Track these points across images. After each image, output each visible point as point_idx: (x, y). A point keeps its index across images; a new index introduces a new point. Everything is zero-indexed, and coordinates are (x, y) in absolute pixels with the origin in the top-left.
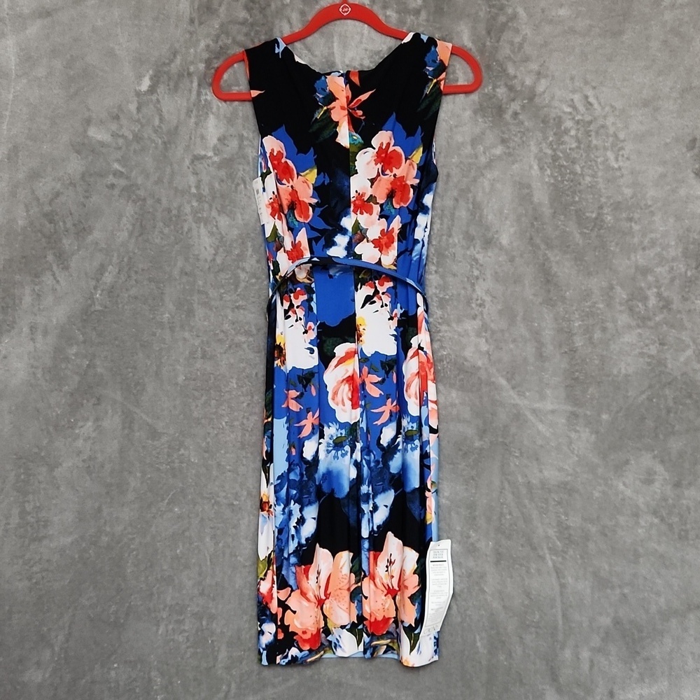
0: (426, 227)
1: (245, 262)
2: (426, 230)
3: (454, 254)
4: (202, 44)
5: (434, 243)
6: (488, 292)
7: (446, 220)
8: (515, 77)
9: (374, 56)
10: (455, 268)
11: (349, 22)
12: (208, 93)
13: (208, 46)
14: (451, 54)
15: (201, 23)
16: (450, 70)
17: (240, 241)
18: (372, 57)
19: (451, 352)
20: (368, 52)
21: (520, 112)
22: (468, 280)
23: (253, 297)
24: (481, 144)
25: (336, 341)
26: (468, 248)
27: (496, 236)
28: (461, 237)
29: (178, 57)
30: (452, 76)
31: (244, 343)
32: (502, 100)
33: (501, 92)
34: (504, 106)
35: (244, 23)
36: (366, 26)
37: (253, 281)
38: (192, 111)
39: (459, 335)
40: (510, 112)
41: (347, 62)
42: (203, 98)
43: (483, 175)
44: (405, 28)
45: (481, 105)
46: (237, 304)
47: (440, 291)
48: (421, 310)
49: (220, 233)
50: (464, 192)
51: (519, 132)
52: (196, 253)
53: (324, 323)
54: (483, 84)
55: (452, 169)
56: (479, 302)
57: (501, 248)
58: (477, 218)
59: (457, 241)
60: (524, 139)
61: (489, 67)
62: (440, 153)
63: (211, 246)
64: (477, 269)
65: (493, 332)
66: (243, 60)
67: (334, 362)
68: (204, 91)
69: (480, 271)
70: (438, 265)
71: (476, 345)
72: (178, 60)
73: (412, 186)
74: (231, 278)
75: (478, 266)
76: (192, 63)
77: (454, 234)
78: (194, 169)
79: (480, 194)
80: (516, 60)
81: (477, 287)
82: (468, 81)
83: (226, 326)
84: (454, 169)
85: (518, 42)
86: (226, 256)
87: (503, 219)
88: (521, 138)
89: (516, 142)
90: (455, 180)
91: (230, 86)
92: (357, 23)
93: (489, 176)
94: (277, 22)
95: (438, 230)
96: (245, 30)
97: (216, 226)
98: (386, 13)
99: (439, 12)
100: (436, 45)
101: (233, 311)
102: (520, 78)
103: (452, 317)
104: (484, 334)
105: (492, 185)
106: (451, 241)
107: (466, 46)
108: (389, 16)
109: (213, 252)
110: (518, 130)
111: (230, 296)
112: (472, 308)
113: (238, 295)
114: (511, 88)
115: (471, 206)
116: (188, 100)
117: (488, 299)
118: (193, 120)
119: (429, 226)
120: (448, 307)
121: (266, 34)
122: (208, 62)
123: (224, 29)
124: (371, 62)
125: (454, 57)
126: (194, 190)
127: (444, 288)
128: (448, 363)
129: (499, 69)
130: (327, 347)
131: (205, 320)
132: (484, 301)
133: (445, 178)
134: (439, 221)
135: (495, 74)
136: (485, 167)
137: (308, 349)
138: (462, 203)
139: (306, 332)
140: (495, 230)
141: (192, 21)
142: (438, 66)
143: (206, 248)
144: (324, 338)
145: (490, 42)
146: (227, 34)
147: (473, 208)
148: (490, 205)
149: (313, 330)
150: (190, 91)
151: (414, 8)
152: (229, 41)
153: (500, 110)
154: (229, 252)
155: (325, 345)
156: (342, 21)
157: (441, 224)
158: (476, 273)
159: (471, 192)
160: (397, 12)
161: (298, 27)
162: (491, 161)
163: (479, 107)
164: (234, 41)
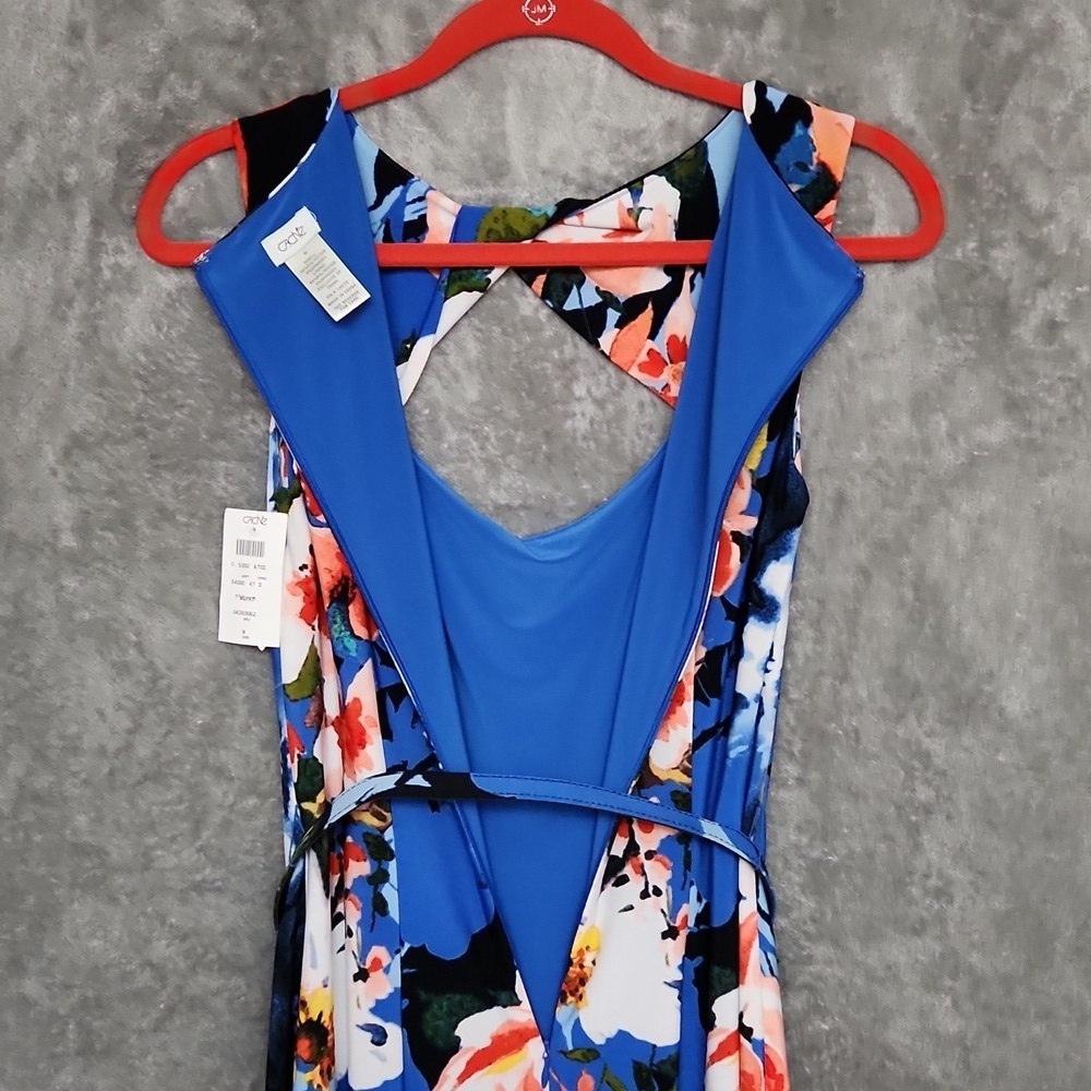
0: (770, 659)
1: (226, 747)
2: (770, 666)
3: (856, 731)
4: (107, 103)
5: (794, 695)
6: (960, 855)
7: (831, 631)
8: (1051, 215)
9: (624, 145)
10: (859, 775)
11: (553, 46)
12: (125, 246)
13: (125, 108)
14: (852, 144)
15: (103, 40)
16: (847, 191)
17: (212, 686)
18: (616, 147)
19: (844, 1027)
20: (605, 134)
21: (1067, 320)
22: (899, 816)
23: (248, 852)
24: (942, 410)
25: (461, 1003)
26: (900, 717)
27: (987, 688)
28: (878, 682)
29: (30, 139)
30: (854, 210)
31: (217, 993)
32: (1010, 281)
33: (1007, 257)
34: (1014, 301)
35: (238, 41)
36: (601, 58)
37: (252, 801)
38: (70, 303)
39: (871, 977)
40: (1034, 319)
41: (544, 162)
42: (107, 261)
43: (945, 502)
44: (716, 66)
45: (942, 297)
46: (198, 877)
47: (812, 839)
48: (747, 909)
49: (151, 666)
50: (887, 550)
51: (1062, 379)
52: (72, 729)
53: (423, 948)
54: (949, 233)
55: (852, 481)
56: (933, 882)
57: (1004, 725)
58: (928, 630)
59: (863, 693)
60: (1079, 401)
61: (967, 186)
62: (815, 433)
63: (119, 707)
64: (927, 782)
65: (977, 983)
66: (234, 148)
67: (456, 1065)
68: (110, 242)
69: (937, 790)
70: (805, 760)
71: (923, 1014)
72: (30, 150)
73: (737, 537)
74: (180, 800)
75: (930, 775)
76: (73, 157)
77: (855, 672)
78: (70, 476)
79: (938, 560)
80: (1052, 165)
81: (925, 837)
82: (903, 227)
83: (161, 949)
84: (859, 481)
85: (1062, 113)
86: (168, 732)
87: (1011, 639)
88: (1069, 397)
89: (1051, 408)
90: (861, 514)
91: (194, 225)
92: (577, 51)
93: (965, 507)
94: (337, 41)
95: (807, 658)
96: (240, 62)
97: (139, 646)
98: (660, 20)
99: (820, 21)
100: (808, 120)
101: (184, 901)
102: (1066, 220)
103: (847, 920)
104: (948, 983)
105: (976, 535)
106: (846, 693)
107: (897, 122)
108: (671, 31)
109: (128, 724)
110: (1059, 374)
111: (177, 854)
112: (911, 901)
113: (199, 850)
114: (1037, 250)
115: (909, 594)
116: (58, 270)
117: (959, 875)
118: (73, 328)
119: (778, 655)
120: (838, 891)
121: (305, 73)
122: (125, 155)
123: (176, 56)
124: (614, 163)
125: (861, 155)
126: (68, 541)
127: (825, 831)
128: (835, 1059)
129: (1002, 191)
130: (433, 1021)
131: (92, 936)
132: (949, 882)
133: (829, 507)
134: (810, 633)
135: (986, 205)
136: (954, 482)
137: (368, 1028)
138: (882, 583)
139: (362, 975)
140: (985, 670)
141: (75, 33)
142: (815, 182)
143: (101, 713)
144: (423, 995)
145: (975, 111)
146: (188, 73)
147: (917, 599)
148: (968, 593)
149: (387, 970)
150: (66, 243)
151: (743, 8)
152: (194, 95)
153: (1003, 314)
154: (175, 723)
155: (428, 1016)
156: (532, 42)
157: (817, 641)
158: (924, 794)
159: (907, 549)
160: (691, 20)
161: (399, 55)
162: (973, 461)
163: (935, 301)
164: (208, 92)
